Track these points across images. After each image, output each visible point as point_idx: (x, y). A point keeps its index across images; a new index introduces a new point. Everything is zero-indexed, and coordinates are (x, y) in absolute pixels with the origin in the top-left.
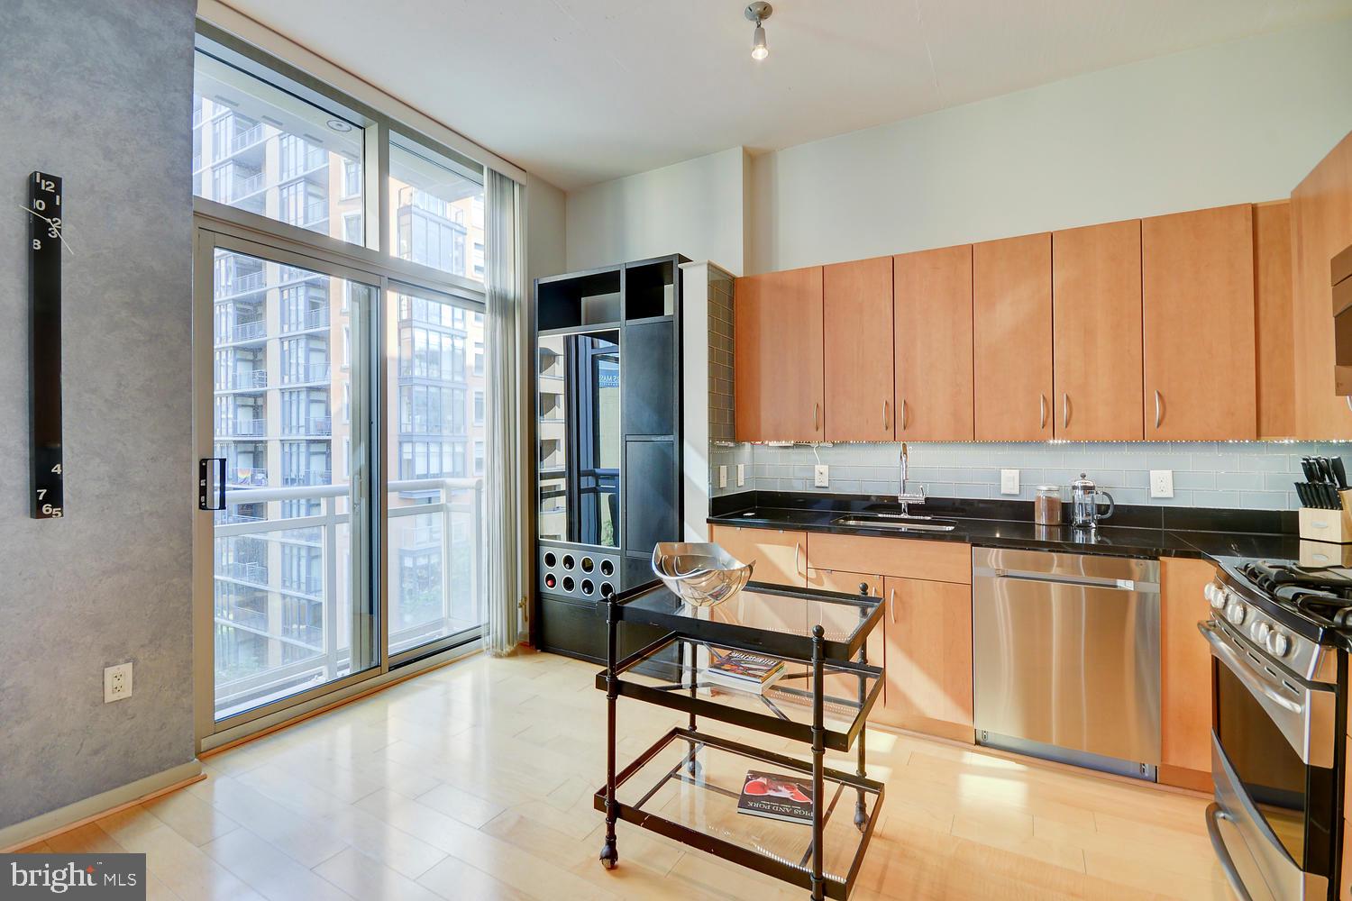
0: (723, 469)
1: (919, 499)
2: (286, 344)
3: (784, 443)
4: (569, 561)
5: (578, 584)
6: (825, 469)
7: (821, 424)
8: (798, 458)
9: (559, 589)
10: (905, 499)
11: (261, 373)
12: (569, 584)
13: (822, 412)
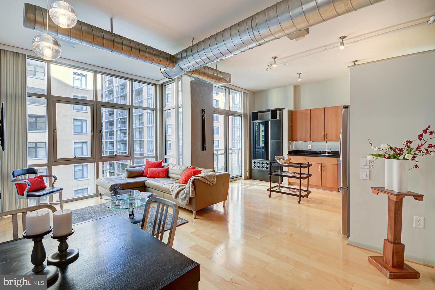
0: (290, 146)
1: (330, 151)
2: (148, 114)
3: (302, 141)
4: (259, 163)
5: (260, 167)
6: (311, 146)
7: (310, 137)
8: (305, 144)
9: (257, 168)
10: (327, 151)
11: (142, 122)
12: (259, 167)
13: (310, 136)
